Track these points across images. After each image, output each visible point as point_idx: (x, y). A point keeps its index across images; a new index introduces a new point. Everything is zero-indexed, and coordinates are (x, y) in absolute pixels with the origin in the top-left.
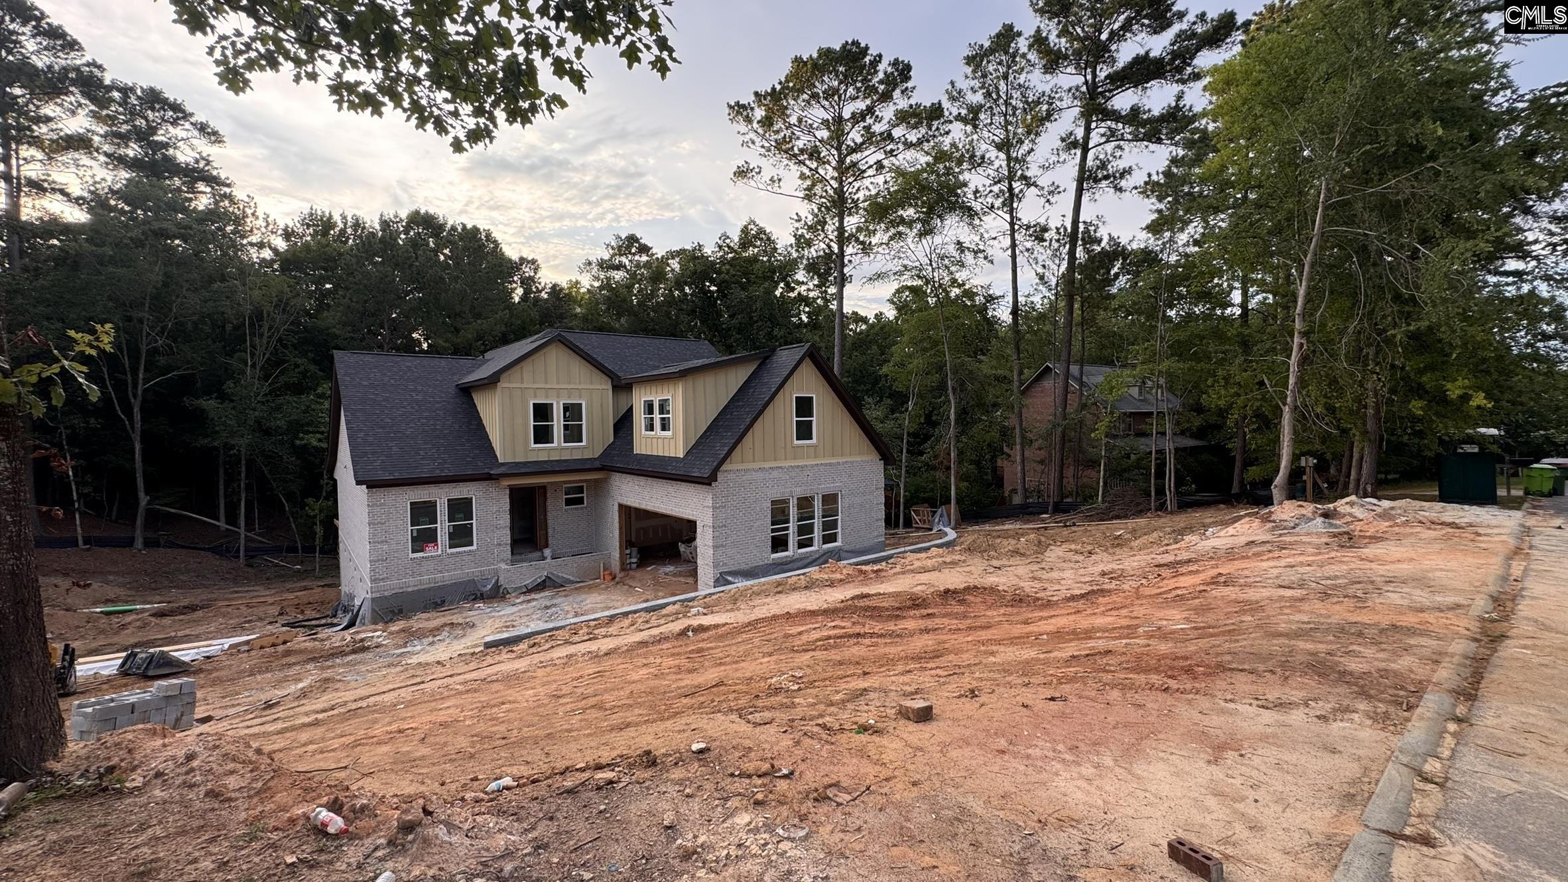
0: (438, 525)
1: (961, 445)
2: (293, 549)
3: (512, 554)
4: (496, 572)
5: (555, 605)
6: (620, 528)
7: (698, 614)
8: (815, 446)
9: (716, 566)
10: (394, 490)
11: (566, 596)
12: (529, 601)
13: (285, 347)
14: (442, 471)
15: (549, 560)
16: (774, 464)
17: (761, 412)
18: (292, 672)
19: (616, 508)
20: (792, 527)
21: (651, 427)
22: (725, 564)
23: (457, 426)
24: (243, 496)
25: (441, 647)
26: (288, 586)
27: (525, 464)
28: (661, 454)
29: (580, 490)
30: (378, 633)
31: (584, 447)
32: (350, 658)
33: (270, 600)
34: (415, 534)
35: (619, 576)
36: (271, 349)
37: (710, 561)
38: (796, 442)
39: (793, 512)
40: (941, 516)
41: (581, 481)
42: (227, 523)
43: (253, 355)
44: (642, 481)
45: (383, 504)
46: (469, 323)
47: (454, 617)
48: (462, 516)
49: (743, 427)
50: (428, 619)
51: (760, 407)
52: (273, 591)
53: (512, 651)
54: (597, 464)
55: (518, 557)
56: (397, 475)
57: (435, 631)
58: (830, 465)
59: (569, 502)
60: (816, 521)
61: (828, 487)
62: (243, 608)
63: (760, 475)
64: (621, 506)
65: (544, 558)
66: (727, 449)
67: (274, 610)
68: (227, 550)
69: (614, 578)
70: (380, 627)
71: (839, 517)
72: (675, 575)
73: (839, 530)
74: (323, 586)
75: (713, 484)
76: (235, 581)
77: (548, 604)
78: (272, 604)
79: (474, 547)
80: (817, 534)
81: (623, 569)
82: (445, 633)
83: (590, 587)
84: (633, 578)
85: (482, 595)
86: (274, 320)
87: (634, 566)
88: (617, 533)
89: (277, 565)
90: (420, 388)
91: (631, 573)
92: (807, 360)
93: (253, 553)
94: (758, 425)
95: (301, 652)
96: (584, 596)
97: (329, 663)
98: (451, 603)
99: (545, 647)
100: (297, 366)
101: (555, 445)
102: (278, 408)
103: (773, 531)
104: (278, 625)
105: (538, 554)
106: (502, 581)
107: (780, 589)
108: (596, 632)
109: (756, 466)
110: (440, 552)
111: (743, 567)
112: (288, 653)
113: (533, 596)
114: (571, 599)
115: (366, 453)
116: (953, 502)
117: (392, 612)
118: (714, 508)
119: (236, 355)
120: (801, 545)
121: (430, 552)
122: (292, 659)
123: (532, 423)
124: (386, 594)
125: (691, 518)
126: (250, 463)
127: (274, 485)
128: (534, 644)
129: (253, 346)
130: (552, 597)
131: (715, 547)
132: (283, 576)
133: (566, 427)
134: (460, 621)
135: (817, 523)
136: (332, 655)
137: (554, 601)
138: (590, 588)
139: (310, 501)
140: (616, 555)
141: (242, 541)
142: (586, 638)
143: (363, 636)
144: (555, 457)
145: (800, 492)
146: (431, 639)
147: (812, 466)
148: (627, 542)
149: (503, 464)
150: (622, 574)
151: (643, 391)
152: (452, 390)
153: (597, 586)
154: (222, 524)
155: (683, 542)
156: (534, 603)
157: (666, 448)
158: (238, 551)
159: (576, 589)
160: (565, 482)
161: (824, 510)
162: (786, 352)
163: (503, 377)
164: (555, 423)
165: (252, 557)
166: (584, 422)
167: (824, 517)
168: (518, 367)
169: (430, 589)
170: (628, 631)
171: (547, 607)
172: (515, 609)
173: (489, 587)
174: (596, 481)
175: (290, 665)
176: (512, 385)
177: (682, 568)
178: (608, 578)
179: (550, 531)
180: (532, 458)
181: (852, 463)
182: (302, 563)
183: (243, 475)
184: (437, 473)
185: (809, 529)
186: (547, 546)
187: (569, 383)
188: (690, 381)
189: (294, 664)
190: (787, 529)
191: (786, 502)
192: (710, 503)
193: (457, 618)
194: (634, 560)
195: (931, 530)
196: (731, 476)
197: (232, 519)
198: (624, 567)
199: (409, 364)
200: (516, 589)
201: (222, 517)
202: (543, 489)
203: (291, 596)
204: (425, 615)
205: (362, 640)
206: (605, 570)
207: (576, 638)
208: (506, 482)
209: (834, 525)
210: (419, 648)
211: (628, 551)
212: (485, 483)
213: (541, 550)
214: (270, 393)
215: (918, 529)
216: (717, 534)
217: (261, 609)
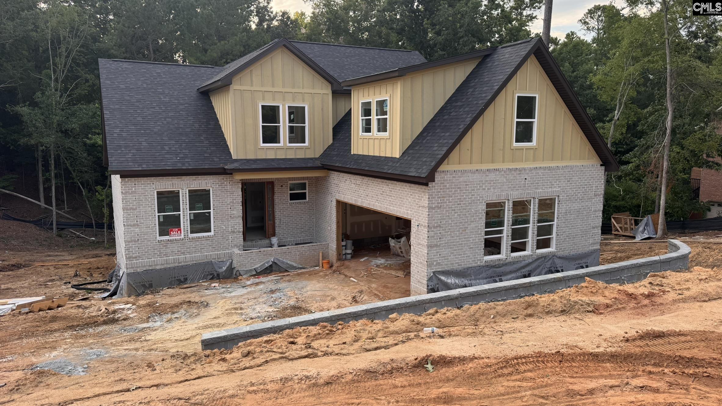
0: (181, 213)
1: (673, 154)
2: (90, 226)
3: (244, 239)
4: (231, 256)
5: (278, 290)
6: (338, 222)
7: (432, 335)
8: (534, 149)
9: (429, 265)
10: (143, 180)
11: (289, 281)
12: (257, 284)
13: (78, 65)
14: (183, 164)
15: (275, 247)
16: (491, 166)
17: (481, 112)
18: (51, 338)
19: (334, 203)
20: (507, 230)
21: (368, 129)
22: (438, 264)
23: (197, 125)
24: (53, 182)
25: (176, 325)
26: (85, 253)
27: (255, 161)
28: (377, 154)
29: (303, 186)
30: (129, 306)
31: (307, 148)
32: (101, 329)
33: (71, 263)
34: (162, 220)
35: (336, 265)
36: (68, 66)
37: (424, 259)
38: (515, 144)
39: (508, 216)
40: (647, 225)
41: (303, 178)
42: (46, 204)
43: (55, 72)
44: (358, 179)
45: (135, 192)
46: (216, 44)
47: (193, 295)
48: (200, 205)
49: (462, 127)
50: (170, 296)
51: (482, 106)
52: (74, 257)
53: (224, 360)
54: (318, 163)
55: (249, 243)
56: (145, 167)
57: (174, 308)
58: (550, 168)
59: (293, 197)
60: (531, 225)
61: (545, 192)
62: (52, 268)
63: (477, 176)
64: (338, 202)
65: (271, 246)
66: (445, 149)
67: (72, 272)
68: (45, 224)
69: (331, 266)
70: (131, 299)
71: (555, 223)
72: (386, 268)
73: (554, 235)
74: (109, 255)
75: (430, 184)
76: (49, 247)
77: (274, 287)
78: (72, 267)
79: (212, 233)
80: (531, 239)
81: (339, 259)
82: (182, 311)
83: (310, 274)
84: (348, 267)
85: (218, 275)
86: (68, 43)
87: (349, 256)
88: (334, 227)
89: (78, 237)
90: (167, 91)
91: (347, 263)
92: (533, 57)
93: (61, 227)
94: (477, 127)
95: (65, 318)
96: (304, 283)
97: (83, 332)
98: (193, 281)
99: (258, 361)
100: (87, 81)
101: (281, 144)
102: (73, 114)
103: (487, 233)
104: (70, 286)
105: (266, 241)
106: (235, 265)
107: (530, 311)
108: (315, 344)
109: (474, 167)
110: (182, 236)
111: (456, 267)
112: (54, 319)
113: (262, 279)
114: (293, 284)
115: (120, 147)
116: (662, 212)
117: (144, 286)
118: (430, 208)
119: (44, 72)
120: (514, 249)
121: (174, 236)
122: (55, 326)
123: (261, 124)
124: (139, 270)
125: (405, 216)
126: (57, 159)
127: (74, 174)
128: (248, 354)
129: (55, 64)
130: (277, 281)
131: (430, 247)
132: (82, 245)
133: (291, 129)
134: (197, 299)
135: (532, 228)
136: (87, 324)
137: (280, 286)
138: (312, 275)
139: (99, 188)
140: (333, 246)
141: (54, 217)
142: (304, 353)
143: (117, 307)
144: (281, 155)
145: (517, 195)
146: (169, 316)
147: (531, 170)
148: (343, 236)
149: (236, 161)
150: (338, 264)
151: (361, 94)
152: (194, 93)
153: (316, 273)
154: (42, 204)
155: (393, 238)
156: (261, 286)
157: (383, 148)
158: (52, 224)
159: (298, 275)
160: (290, 179)
161: (539, 215)
162: (509, 49)
163: (235, 80)
164: (281, 124)
165: (63, 229)
166: (307, 124)
167: (539, 221)
168: (247, 71)
169: (174, 268)
170: (351, 349)
171: (272, 292)
172: (244, 291)
173: (224, 268)
174: (317, 178)
175: (52, 331)
176: (242, 88)
177: (391, 261)
178: (326, 266)
179: (277, 222)
180: (261, 156)
181: (572, 167)
182: (95, 236)
183: (53, 167)
184: (179, 166)
185: (523, 233)
186: (274, 235)
187: (293, 87)
188: (408, 81)
189: (55, 331)
190: (501, 232)
191: (501, 205)
192: (426, 203)
193: (194, 297)
194: (349, 251)
195: (634, 238)
196: (448, 177)
197: (48, 201)
198: (340, 257)
199: (159, 71)
200: (247, 272)
201: (42, 199)
202: (271, 183)
203: (85, 261)
204: (170, 291)
205: (114, 312)
206: (323, 259)
207: (294, 351)
208: (239, 177)
209: (548, 230)
210: (158, 324)
211: (344, 243)
212: (221, 177)
213: (269, 238)
214: (69, 103)
215: (618, 236)
216: (432, 234)
217: (64, 270)
